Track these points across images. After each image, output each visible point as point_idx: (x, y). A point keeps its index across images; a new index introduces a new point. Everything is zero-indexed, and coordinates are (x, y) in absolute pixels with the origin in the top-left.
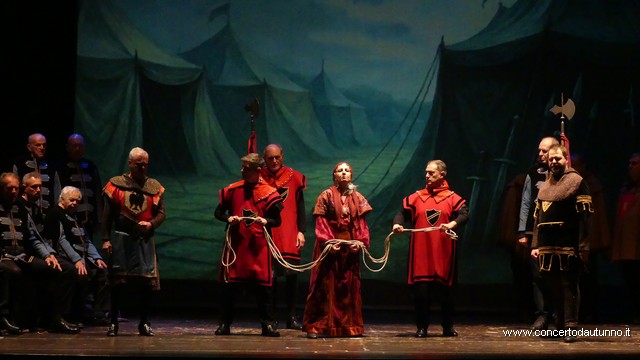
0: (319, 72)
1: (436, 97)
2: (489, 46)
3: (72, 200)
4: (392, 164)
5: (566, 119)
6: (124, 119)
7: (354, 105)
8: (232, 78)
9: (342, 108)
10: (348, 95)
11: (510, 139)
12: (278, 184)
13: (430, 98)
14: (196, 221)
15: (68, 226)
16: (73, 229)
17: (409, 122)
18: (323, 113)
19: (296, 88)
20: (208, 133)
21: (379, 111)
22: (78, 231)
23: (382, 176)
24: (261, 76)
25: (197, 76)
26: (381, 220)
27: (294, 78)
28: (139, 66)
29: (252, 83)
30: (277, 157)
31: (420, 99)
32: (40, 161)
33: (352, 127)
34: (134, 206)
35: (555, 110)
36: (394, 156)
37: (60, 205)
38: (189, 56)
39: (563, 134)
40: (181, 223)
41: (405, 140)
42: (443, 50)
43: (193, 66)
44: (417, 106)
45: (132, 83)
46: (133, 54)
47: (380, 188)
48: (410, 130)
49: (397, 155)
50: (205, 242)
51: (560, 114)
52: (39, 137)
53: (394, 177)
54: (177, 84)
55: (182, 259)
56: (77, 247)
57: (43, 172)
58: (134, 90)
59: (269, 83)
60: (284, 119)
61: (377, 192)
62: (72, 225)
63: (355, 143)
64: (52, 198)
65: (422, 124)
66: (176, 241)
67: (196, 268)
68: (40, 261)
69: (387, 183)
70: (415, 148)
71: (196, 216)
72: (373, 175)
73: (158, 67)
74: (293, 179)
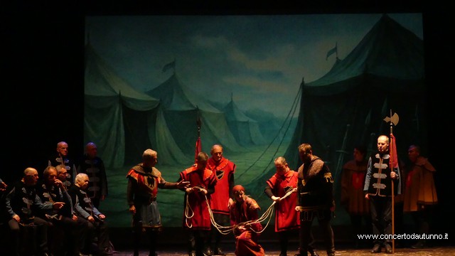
0: (229, 101)
1: (300, 114)
2: (331, 83)
3: (86, 181)
4: (275, 155)
5: (393, 125)
6: (114, 132)
7: (251, 120)
8: (178, 106)
9: (244, 122)
10: (247, 114)
11: (345, 138)
12: (218, 168)
13: (296, 115)
15: (81, 197)
16: (85, 199)
17: (284, 130)
18: (232, 125)
19: (216, 111)
20: (164, 139)
21: (266, 123)
22: (87, 200)
24: (195, 104)
25: (156, 106)
27: (215, 105)
28: (122, 100)
29: (190, 108)
30: (220, 153)
31: (291, 115)
32: (64, 158)
33: (250, 134)
34: (150, 185)
35: (387, 119)
37: (77, 185)
38: (151, 93)
39: (391, 134)
41: (282, 140)
42: (303, 86)
43: (154, 99)
44: (289, 119)
45: (118, 110)
46: (118, 93)
47: (268, 170)
48: (285, 135)
49: (278, 150)
50: (165, 205)
51: (390, 122)
52: (63, 144)
54: (145, 110)
56: (87, 209)
57: (66, 164)
58: (119, 114)
59: (200, 108)
60: (210, 130)
61: (266, 172)
62: (84, 196)
63: (252, 143)
64: (72, 180)
65: (292, 131)
68: (67, 219)
70: (288, 146)
72: (263, 162)
73: (132, 100)
74: (228, 166)
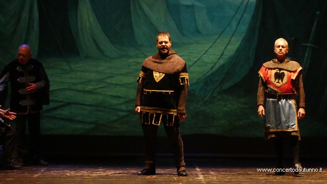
4: (226, 48)
7: (197, 4)
9: (188, 6)
14: (80, 91)
17: (238, 17)
21: (216, 8)
23: (219, 57)
26: (218, 89)
33: (195, 20)
34: (277, 81)
36: (227, 42)
40: (68, 93)
41: (235, 30)
47: (217, 66)
48: (239, 23)
49: (230, 41)
50: (87, 107)
53: (227, 57)
55: (70, 120)
61: (214, 69)
63: (198, 32)
66: (63, 106)
67: (79, 126)
69: (222, 62)
71: (80, 87)
72: (211, 56)
